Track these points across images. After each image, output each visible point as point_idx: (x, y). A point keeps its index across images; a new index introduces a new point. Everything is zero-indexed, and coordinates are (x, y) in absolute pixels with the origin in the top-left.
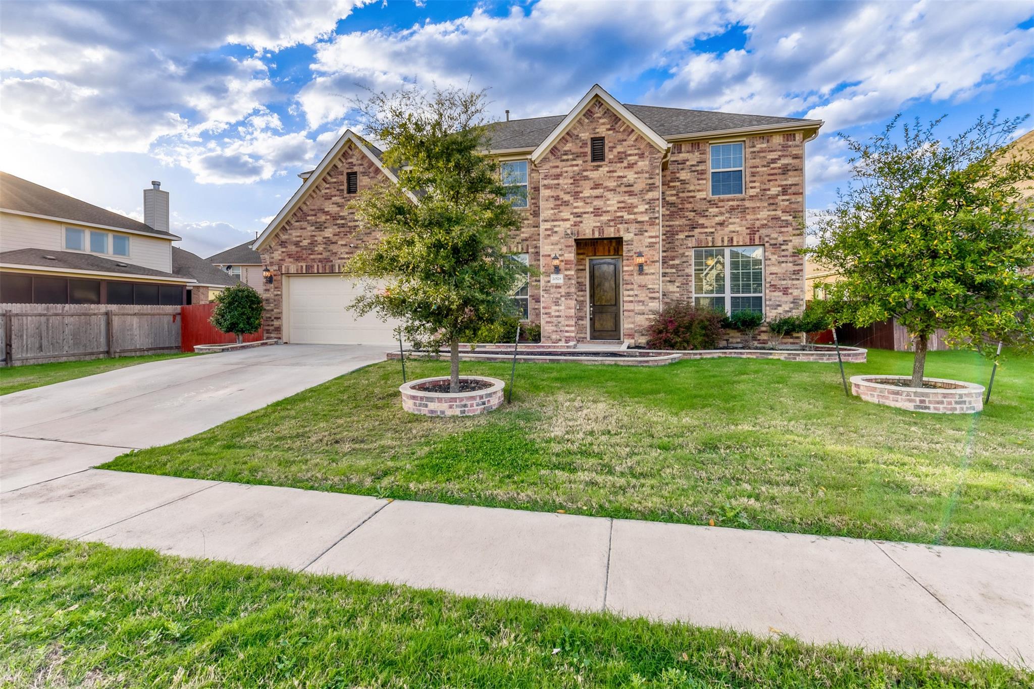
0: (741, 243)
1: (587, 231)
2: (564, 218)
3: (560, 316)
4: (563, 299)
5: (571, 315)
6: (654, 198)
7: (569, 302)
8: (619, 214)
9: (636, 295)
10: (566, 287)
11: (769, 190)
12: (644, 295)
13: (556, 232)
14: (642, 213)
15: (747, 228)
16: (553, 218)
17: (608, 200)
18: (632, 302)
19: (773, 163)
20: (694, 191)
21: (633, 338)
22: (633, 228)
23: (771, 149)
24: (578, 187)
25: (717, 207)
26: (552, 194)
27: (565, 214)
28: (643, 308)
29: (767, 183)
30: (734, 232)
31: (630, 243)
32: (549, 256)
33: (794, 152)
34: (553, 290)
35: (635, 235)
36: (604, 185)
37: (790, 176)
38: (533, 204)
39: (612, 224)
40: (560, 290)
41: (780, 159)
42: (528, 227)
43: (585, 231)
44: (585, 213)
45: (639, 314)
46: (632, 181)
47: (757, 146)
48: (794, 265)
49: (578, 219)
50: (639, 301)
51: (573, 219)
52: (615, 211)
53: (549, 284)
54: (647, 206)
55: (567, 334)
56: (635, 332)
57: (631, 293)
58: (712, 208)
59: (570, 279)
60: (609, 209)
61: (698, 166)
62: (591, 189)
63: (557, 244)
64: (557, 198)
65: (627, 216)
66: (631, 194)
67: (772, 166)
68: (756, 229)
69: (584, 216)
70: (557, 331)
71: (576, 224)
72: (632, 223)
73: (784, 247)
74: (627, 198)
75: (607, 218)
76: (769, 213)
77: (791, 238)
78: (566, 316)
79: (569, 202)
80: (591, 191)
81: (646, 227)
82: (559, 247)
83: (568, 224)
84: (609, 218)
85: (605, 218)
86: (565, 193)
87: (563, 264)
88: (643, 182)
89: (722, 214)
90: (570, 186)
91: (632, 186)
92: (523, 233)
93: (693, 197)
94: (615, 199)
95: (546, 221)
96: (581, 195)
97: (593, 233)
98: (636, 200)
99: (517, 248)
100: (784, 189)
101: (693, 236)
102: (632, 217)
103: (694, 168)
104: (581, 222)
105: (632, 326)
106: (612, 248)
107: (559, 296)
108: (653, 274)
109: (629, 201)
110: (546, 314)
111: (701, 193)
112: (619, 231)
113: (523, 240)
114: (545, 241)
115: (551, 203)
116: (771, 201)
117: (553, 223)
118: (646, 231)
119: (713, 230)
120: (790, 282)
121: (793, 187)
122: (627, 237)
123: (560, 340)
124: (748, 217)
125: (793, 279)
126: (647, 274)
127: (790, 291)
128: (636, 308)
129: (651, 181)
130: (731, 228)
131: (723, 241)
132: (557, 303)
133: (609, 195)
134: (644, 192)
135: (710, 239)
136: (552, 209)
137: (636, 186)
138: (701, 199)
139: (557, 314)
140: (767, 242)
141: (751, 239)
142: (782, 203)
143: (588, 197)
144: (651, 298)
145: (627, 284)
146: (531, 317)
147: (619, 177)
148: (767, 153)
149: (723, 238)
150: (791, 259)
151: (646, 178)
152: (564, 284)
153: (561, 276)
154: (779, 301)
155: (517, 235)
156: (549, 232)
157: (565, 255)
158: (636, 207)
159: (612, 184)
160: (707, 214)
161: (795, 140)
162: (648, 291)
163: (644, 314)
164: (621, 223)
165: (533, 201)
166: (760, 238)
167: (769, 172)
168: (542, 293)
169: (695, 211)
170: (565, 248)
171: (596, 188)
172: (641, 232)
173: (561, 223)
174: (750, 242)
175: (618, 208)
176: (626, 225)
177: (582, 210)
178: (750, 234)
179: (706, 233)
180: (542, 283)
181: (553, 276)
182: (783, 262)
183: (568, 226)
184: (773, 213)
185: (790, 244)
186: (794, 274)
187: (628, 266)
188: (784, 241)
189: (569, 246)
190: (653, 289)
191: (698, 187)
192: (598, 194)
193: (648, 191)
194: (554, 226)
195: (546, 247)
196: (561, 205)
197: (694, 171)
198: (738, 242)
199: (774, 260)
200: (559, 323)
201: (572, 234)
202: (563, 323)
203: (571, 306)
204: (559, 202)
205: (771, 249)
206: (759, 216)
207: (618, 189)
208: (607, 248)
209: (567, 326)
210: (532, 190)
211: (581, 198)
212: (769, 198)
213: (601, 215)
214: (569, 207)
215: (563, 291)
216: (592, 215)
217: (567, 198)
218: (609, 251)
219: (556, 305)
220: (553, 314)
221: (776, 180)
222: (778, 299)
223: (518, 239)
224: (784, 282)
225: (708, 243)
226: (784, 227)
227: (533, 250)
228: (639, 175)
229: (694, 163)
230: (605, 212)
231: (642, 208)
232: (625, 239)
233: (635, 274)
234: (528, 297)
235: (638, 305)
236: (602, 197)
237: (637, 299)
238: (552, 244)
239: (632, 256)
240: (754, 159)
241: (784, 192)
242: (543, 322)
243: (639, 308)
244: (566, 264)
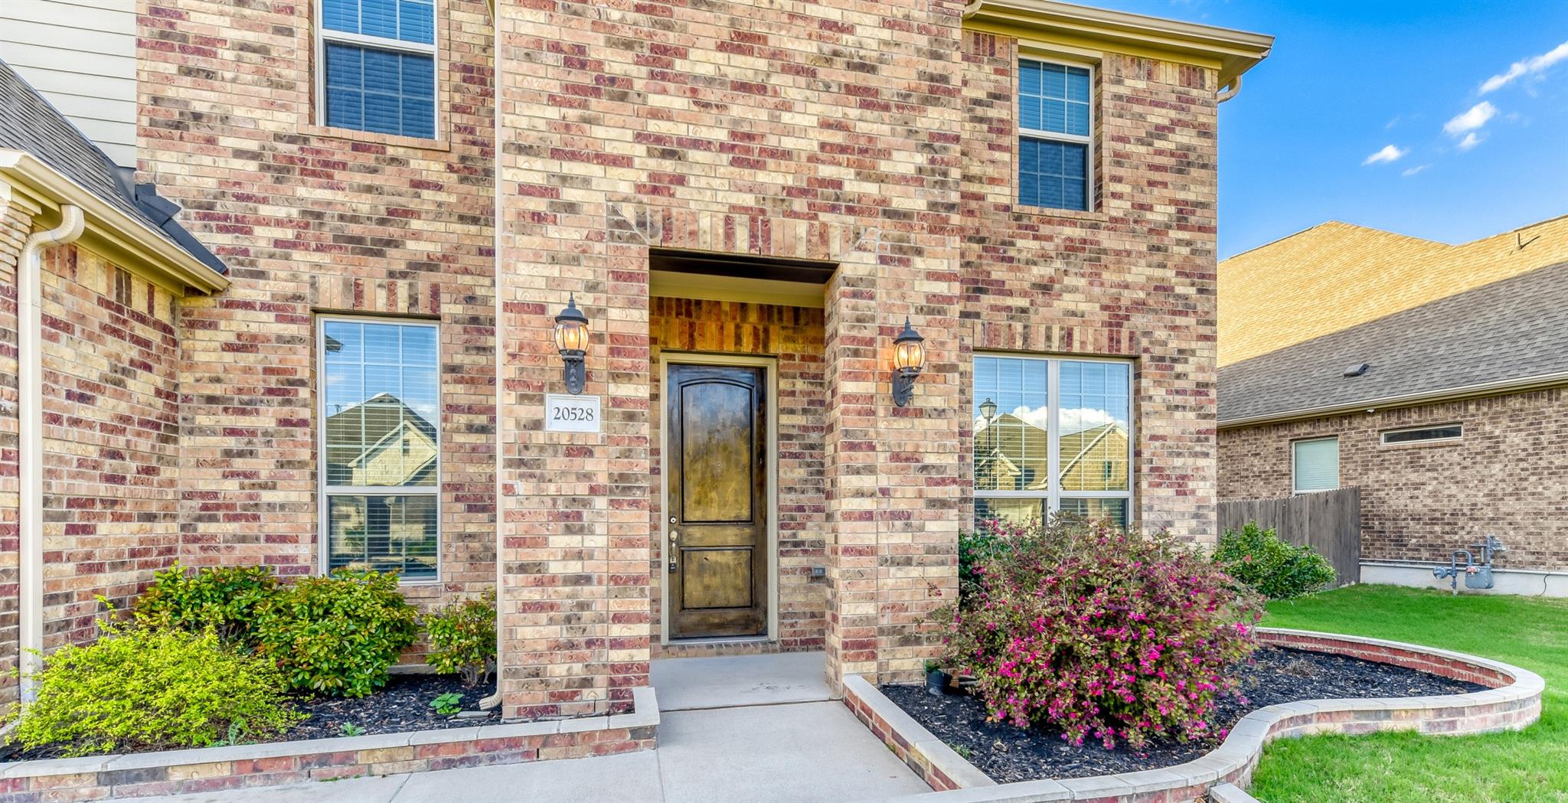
0: (1090, 349)
1: (705, 222)
2: (609, 149)
3: (586, 579)
4: (601, 503)
5: (633, 572)
6: (946, 129)
7: (627, 515)
8: (826, 171)
9: (885, 492)
10: (614, 451)
11: (1150, 208)
12: (911, 491)
13: (571, 208)
14: (904, 180)
15: (1105, 308)
16: (556, 140)
17: (787, 107)
18: (868, 516)
19: (1159, 137)
20: (980, 180)
21: (873, 656)
22: (877, 232)
23: (1154, 97)
24: (668, 27)
25: (1036, 238)
26: (552, 33)
27: (613, 133)
28: (905, 539)
29: (1147, 189)
30: (1074, 314)
31: (861, 289)
32: (541, 309)
33: (1202, 119)
34: (555, 464)
35: (883, 260)
36: (773, 42)
37: (1195, 181)
38: (459, 129)
39: (799, 205)
40: (589, 465)
41: (1172, 131)
42: (438, 217)
43: (694, 217)
44: (696, 144)
45: (894, 562)
46: (870, 54)
47: (1128, 82)
48: (1199, 416)
49: (668, 166)
50: (895, 515)
51: (646, 164)
52: (812, 159)
53: (538, 437)
54: (921, 159)
55: (618, 656)
56: (881, 631)
57: (867, 482)
58: (1024, 237)
59: (631, 417)
60: (788, 143)
61: (990, 105)
62: (722, 47)
63: (575, 261)
64: (576, 58)
65: (853, 186)
66: (868, 99)
67: (1159, 144)
68: (1122, 313)
69: (694, 155)
70: (571, 645)
71: (656, 186)
72: (870, 213)
73: (1179, 368)
74: (854, 113)
75: (780, 180)
76: (1149, 271)
77: (1194, 345)
78: (615, 579)
79: (628, 82)
80: (721, 57)
81: (919, 237)
82: (585, 273)
83: (623, 182)
84: (790, 181)
85: (774, 178)
86: (611, 43)
87: (602, 349)
88: (908, 64)
89: (1046, 258)
90: (632, 16)
91: (872, 69)
92: (416, 236)
93: (980, 198)
94: (812, 108)
95: (522, 150)
96: (680, 65)
97: (729, 235)
98: (886, 129)
99: (391, 291)
100: (1180, 211)
101: (977, 315)
102: (871, 189)
103: (979, 111)
104: (680, 180)
105: (869, 609)
106: (747, 330)
107: (582, 489)
108: (941, 413)
109: (862, 127)
110: (523, 568)
111: (997, 189)
112: (824, 238)
113: (415, 266)
114: (522, 241)
115: (549, 76)
116: (1155, 240)
117: (554, 166)
118: (919, 252)
119: (1024, 302)
120: (1190, 461)
121: (1199, 211)
122: (853, 265)
123: (587, 683)
124: (1106, 276)
125: (1196, 455)
126: (920, 413)
127: (1191, 485)
128: (883, 541)
129: (935, 67)
130: (1068, 301)
131: (1049, 338)
132: (572, 520)
133: (789, 87)
134: (913, 100)
135: (1018, 327)
136: (553, 99)
137: (885, 71)
138: (997, 207)
139: (575, 567)
140: (1146, 350)
141: (1111, 339)
142: (1176, 249)
143: (709, 81)
144: (933, 503)
145: (852, 447)
146: (448, 565)
147: (826, 24)
148: (1148, 108)
149: (1049, 329)
150: (1192, 400)
151: (919, 51)
152: (609, 440)
153: (591, 402)
154: (1169, 512)
155: (391, 243)
156: (539, 205)
157: (614, 313)
158: (886, 154)
159: (802, 47)
160: (1012, 253)
161: (1202, 87)
162: (923, 476)
163: (908, 562)
164: (833, 209)
165: (457, 118)
166: (1132, 337)
167: (1149, 159)
168: (502, 475)
169: (982, 240)
170: (609, 282)
171: (739, 50)
172: (900, 254)
173: (595, 170)
174: (1111, 347)
175: (823, 146)
176: (851, 219)
177: (681, 130)
178: (1110, 325)
179: (1009, 308)
180: (506, 432)
181: (556, 401)
182: (1177, 407)
183: (626, 189)
184: (1159, 273)
185: (1191, 359)
186: (1199, 440)
187: (856, 377)
188: (1181, 351)
189: (630, 277)
190: (939, 469)
191: (990, 171)
192: (749, 77)
193: (926, 101)
194: (564, 179)
195: (523, 269)
196: (596, 92)
197: (981, 120)
198: (1083, 343)
199: (1158, 399)
200: (583, 606)
201: (641, 224)
202: (598, 607)
203: (633, 534)
204: (586, 79)
205: (1153, 370)
206: (1129, 278)
207: (823, 73)
208: (730, 328)
209: (618, 618)
210: (457, 77)
211: (679, 78)
212: (1151, 231)
213: (757, 165)
214: (628, 108)
215: (600, 467)
216: (725, 158)
217: (619, 63)
218: (738, 340)
219: (569, 530)
220: (555, 568)
221: (1165, 185)
222: (1166, 507)
223: (397, 259)
224: (1178, 462)
225: (1012, 338)
226: (1180, 313)
227: (458, 309)
228: (899, 35)
229: (981, 95)
230: (774, 153)
231: (906, 161)
232: (846, 270)
233: (881, 412)
234: (437, 490)
235: (892, 530)
236: (762, 89)
237: (886, 505)
238: (554, 260)
239: (871, 342)
240: (1121, 116)
241: (1181, 222)
242: (505, 608)
243: (894, 539)
244: (613, 352)
